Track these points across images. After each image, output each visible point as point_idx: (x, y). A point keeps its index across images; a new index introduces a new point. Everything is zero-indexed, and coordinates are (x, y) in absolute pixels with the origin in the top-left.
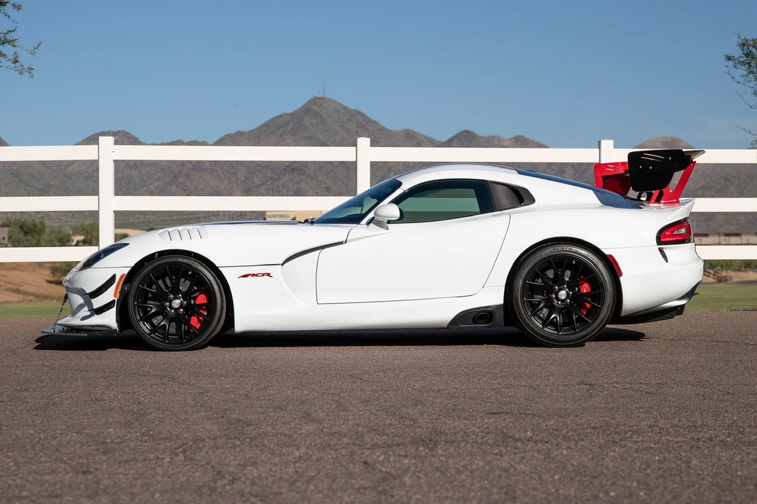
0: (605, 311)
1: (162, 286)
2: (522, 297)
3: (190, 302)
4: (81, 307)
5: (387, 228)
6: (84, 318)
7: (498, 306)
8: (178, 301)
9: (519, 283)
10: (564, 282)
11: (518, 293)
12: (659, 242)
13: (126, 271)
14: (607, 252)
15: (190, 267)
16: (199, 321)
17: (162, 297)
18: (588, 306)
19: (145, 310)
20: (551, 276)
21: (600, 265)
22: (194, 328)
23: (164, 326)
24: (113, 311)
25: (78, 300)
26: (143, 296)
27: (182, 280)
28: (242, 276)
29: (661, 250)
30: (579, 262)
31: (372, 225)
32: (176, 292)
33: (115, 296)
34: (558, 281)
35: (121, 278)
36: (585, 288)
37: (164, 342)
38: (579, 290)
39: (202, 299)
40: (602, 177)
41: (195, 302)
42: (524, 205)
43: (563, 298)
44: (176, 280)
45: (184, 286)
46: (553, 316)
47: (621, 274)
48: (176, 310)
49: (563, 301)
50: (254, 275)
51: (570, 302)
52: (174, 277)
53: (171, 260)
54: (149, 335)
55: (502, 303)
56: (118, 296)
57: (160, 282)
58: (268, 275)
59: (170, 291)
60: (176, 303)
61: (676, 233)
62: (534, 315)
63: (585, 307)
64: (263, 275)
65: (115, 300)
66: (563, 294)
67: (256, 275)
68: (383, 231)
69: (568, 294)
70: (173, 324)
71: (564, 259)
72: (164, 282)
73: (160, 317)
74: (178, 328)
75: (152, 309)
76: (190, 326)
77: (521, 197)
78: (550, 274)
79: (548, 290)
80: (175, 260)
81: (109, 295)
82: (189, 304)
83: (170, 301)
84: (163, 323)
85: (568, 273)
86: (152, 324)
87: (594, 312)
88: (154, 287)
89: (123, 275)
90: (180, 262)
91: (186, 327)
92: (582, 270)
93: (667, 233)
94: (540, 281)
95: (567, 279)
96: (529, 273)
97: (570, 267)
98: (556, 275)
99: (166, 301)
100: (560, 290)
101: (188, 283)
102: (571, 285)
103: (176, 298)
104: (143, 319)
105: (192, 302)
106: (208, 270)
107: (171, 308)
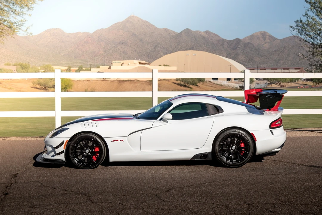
0: (250, 154)
1: (82, 144)
2: (219, 149)
3: (92, 150)
4: (51, 152)
5: (167, 122)
6: (52, 156)
7: (209, 153)
8: (88, 150)
9: (218, 144)
10: (234, 143)
11: (217, 148)
12: (270, 128)
13: (68, 139)
14: (251, 132)
15: (92, 138)
16: (96, 157)
17: (82, 149)
18: (243, 152)
19: (76, 154)
20: (230, 141)
21: (248, 137)
22: (94, 160)
23: (83, 159)
24: (63, 154)
25: (50, 149)
26: (75, 148)
27: (90, 142)
28: (112, 141)
29: (271, 131)
30: (240, 136)
31: (161, 121)
32: (87, 146)
33: (64, 149)
34: (232, 142)
35: (66, 142)
36: (242, 145)
37: (83, 166)
38: (240, 146)
39: (97, 149)
40: (248, 95)
41: (94, 150)
42: (220, 113)
43: (234, 149)
44: (87, 142)
45: (90, 144)
46: (230, 156)
47: (256, 141)
48: (87, 153)
49: (234, 150)
50: (117, 141)
51: (237, 151)
52: (86, 141)
53: (85, 135)
54: (77, 163)
55: (211, 151)
56: (65, 149)
57: (81, 143)
58: (122, 140)
59: (85, 146)
60: (87, 151)
61: (277, 123)
62: (223, 156)
63: (242, 153)
64: (120, 140)
65: (64, 150)
66: (234, 148)
67: (118, 141)
68: (166, 123)
69: (236, 147)
70: (86, 158)
71: (235, 135)
72: (83, 143)
73: (81, 156)
74: (88, 160)
75: (78, 153)
76: (92, 160)
77: (218, 110)
78: (229, 140)
79: (229, 146)
80: (87, 135)
81: (62, 148)
82: (92, 151)
83: (85, 150)
84: (82, 159)
85: (236, 139)
86: (78, 159)
87: (246, 155)
88: (79, 145)
89: (67, 141)
90: (88, 136)
91: (91, 160)
92: (241, 139)
93: (273, 124)
94: (225, 143)
95: (235, 142)
96: (221, 140)
97: (237, 137)
98: (231, 140)
99: (83, 150)
100: (233, 146)
101: (92, 143)
102: (237, 144)
103: (87, 149)
104: (75, 157)
105: (93, 151)
106: (99, 139)
107: (85, 153)
